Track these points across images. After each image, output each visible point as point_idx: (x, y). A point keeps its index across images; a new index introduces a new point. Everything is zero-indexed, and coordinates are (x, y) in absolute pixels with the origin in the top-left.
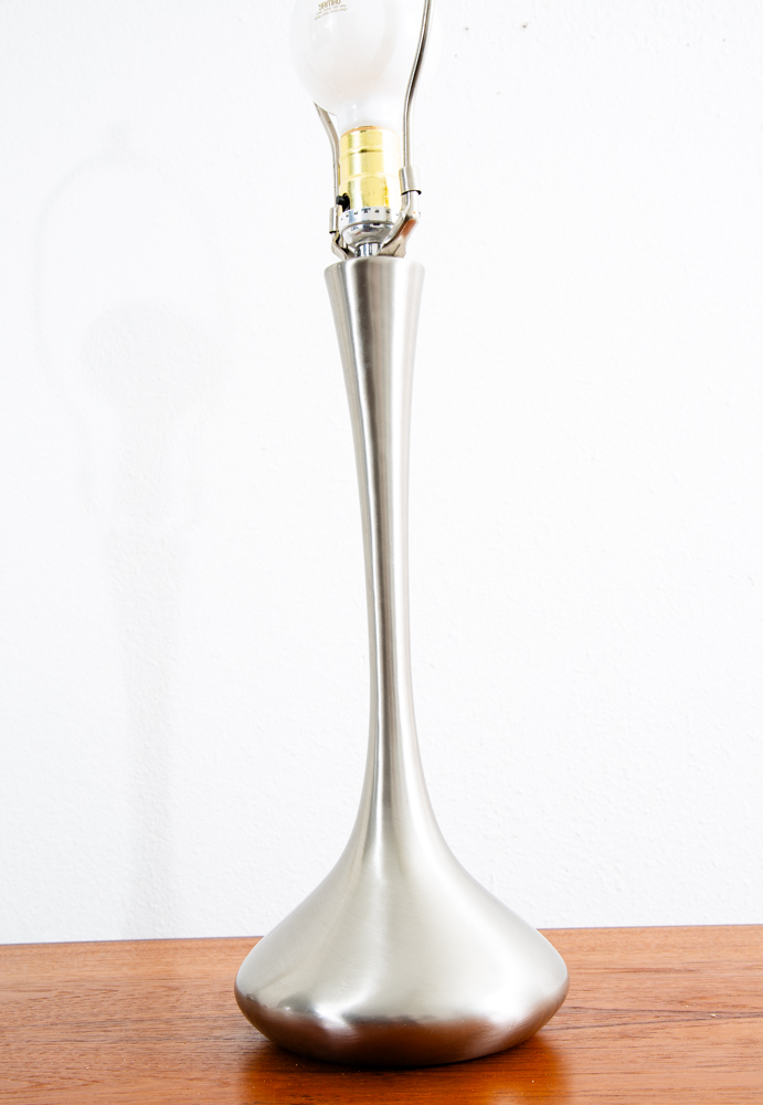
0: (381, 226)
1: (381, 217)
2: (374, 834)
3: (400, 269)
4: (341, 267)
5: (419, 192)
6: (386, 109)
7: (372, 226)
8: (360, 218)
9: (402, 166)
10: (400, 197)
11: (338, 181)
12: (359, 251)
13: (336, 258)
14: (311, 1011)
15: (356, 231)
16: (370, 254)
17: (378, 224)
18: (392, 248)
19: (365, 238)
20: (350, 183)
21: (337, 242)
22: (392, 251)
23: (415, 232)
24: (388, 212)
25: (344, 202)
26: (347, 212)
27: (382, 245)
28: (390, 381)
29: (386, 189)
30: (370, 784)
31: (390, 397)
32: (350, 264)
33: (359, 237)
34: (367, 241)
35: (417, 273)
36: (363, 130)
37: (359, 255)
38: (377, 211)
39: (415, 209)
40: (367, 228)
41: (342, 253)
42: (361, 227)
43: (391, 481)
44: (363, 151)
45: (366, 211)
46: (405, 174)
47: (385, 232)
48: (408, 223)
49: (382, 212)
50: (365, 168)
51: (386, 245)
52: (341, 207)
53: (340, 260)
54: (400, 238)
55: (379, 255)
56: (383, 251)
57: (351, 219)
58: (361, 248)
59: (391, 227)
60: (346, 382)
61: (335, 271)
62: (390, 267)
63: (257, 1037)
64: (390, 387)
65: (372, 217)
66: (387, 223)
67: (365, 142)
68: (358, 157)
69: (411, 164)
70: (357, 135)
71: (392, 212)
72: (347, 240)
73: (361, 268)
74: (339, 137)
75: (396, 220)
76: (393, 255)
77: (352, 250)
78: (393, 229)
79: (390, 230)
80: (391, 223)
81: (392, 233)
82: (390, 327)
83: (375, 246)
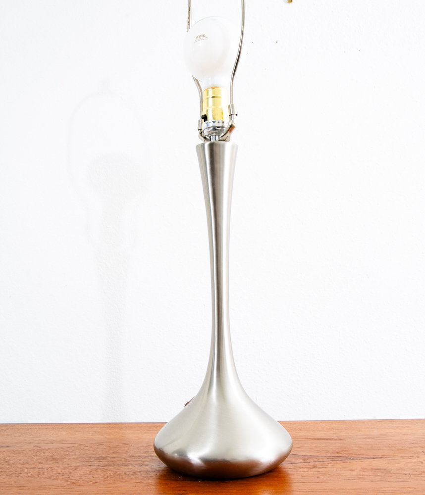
0: (220, 128)
1: (220, 125)
2: (213, 383)
3: (228, 146)
4: (203, 145)
5: (237, 115)
6: (223, 80)
7: (216, 128)
8: (211, 125)
9: (230, 104)
10: (229, 117)
11: (202, 109)
12: (211, 138)
13: (201, 141)
14: (186, 456)
15: (209, 130)
16: (215, 140)
17: (219, 127)
18: (224, 137)
19: (213, 133)
20: (207, 110)
21: (201, 134)
22: (224, 139)
23: (234, 131)
24: (223, 122)
25: (205, 118)
26: (206, 122)
27: (220, 136)
28: (223, 193)
29: (222, 113)
30: (211, 362)
31: (222, 200)
32: (207, 144)
33: (211, 132)
34: (214, 134)
35: (235, 148)
36: (213, 88)
37: (210, 140)
38: (219, 122)
39: (235, 122)
40: (214, 128)
41: (203, 139)
42: (212, 128)
43: (222, 236)
44: (213, 97)
45: (214, 122)
46: (231, 107)
47: (222, 131)
48: (232, 127)
49: (221, 123)
50: (214, 104)
51: (222, 136)
52: (203, 120)
53: (202, 142)
54: (228, 133)
55: (219, 140)
56: (221, 139)
57: (208, 125)
58: (212, 137)
59: (225, 129)
60: (204, 193)
61: (200, 147)
62: (223, 146)
63: (163, 465)
64: (223, 196)
65: (217, 124)
66: (223, 127)
67: (214, 93)
68: (211, 100)
69: (233, 103)
70: (210, 90)
71: (225, 123)
72: (206, 133)
73: (212, 146)
74: (203, 91)
75: (227, 126)
76: (225, 141)
77: (208, 138)
78: (225, 130)
79: (224, 130)
80: (224, 127)
81: (225, 131)
82: (223, 171)
83: (217, 137)
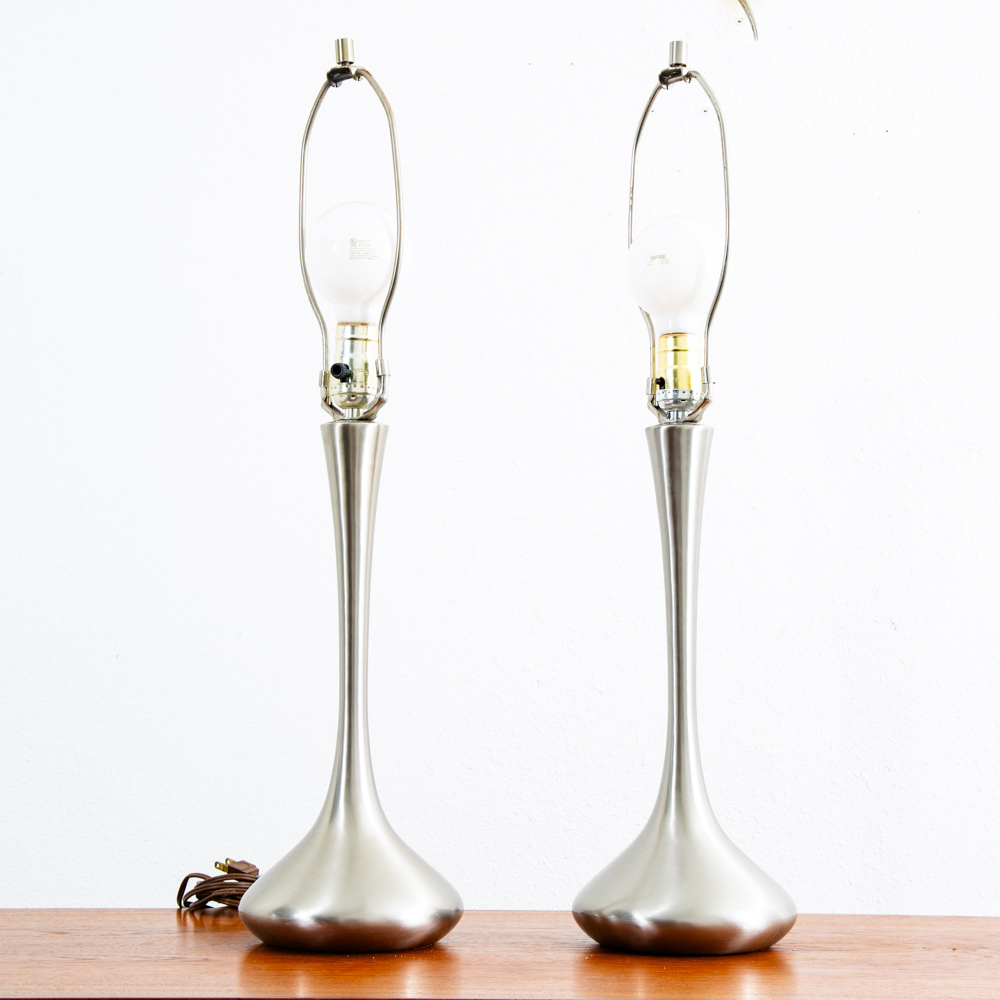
0: (687, 402)
1: (686, 396)
3: (696, 431)
4: (657, 432)
6: (694, 322)
7: (679, 401)
8: (671, 395)
9: (702, 365)
10: (700, 385)
12: (669, 413)
15: (668, 403)
17: (684, 400)
18: (694, 416)
19: (674, 408)
20: (665, 371)
21: (652, 402)
22: (693, 419)
23: (709, 409)
24: (691, 392)
25: (661, 383)
26: (662, 390)
27: (686, 414)
29: (689, 377)
32: (663, 426)
33: (670, 406)
34: (676, 410)
35: (707, 434)
36: (676, 335)
38: (684, 392)
39: (711, 394)
40: (676, 401)
41: (656, 411)
42: (672, 400)
44: (675, 350)
45: (676, 391)
46: (706, 372)
47: (689, 406)
48: (705, 402)
49: (687, 393)
50: (676, 361)
51: (689, 415)
52: (658, 386)
53: (655, 419)
54: (700, 410)
55: (684, 421)
56: (687, 418)
57: (665, 395)
58: (672, 413)
59: (694, 402)
61: (653, 435)
62: (689, 432)
65: (681, 396)
66: (690, 400)
67: (676, 344)
68: (671, 354)
70: (671, 338)
71: (694, 393)
74: (657, 335)
75: (697, 398)
76: (693, 422)
78: (695, 404)
79: (692, 405)
80: (693, 400)
81: (694, 408)
83: (680, 413)
